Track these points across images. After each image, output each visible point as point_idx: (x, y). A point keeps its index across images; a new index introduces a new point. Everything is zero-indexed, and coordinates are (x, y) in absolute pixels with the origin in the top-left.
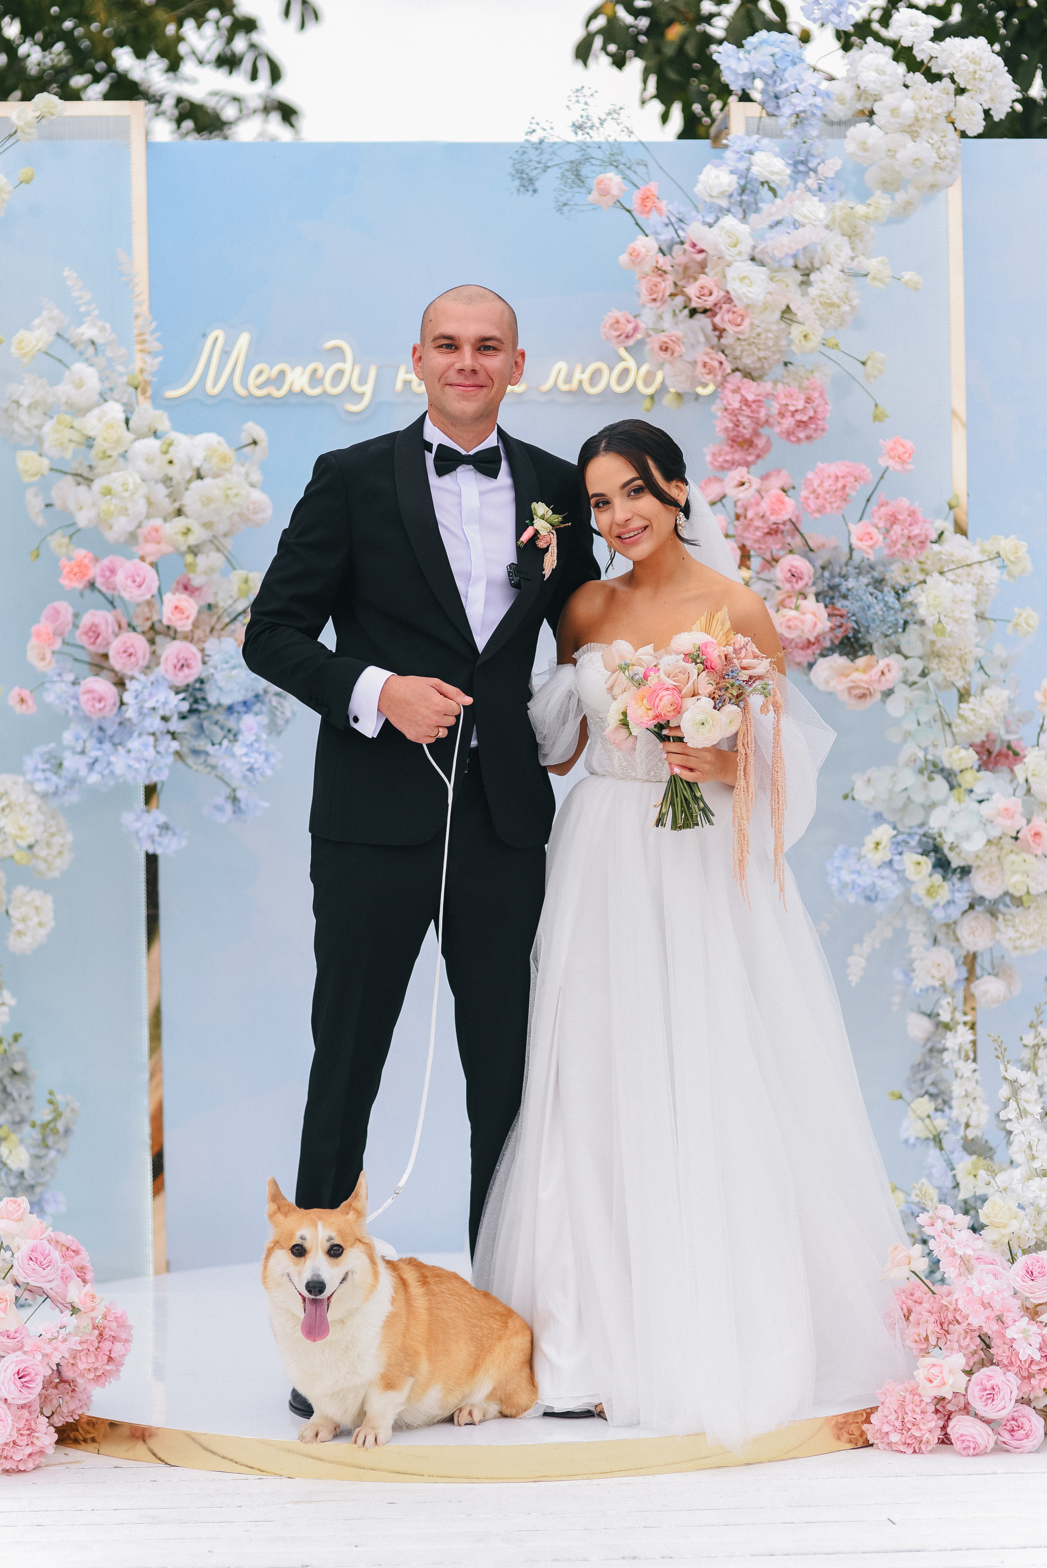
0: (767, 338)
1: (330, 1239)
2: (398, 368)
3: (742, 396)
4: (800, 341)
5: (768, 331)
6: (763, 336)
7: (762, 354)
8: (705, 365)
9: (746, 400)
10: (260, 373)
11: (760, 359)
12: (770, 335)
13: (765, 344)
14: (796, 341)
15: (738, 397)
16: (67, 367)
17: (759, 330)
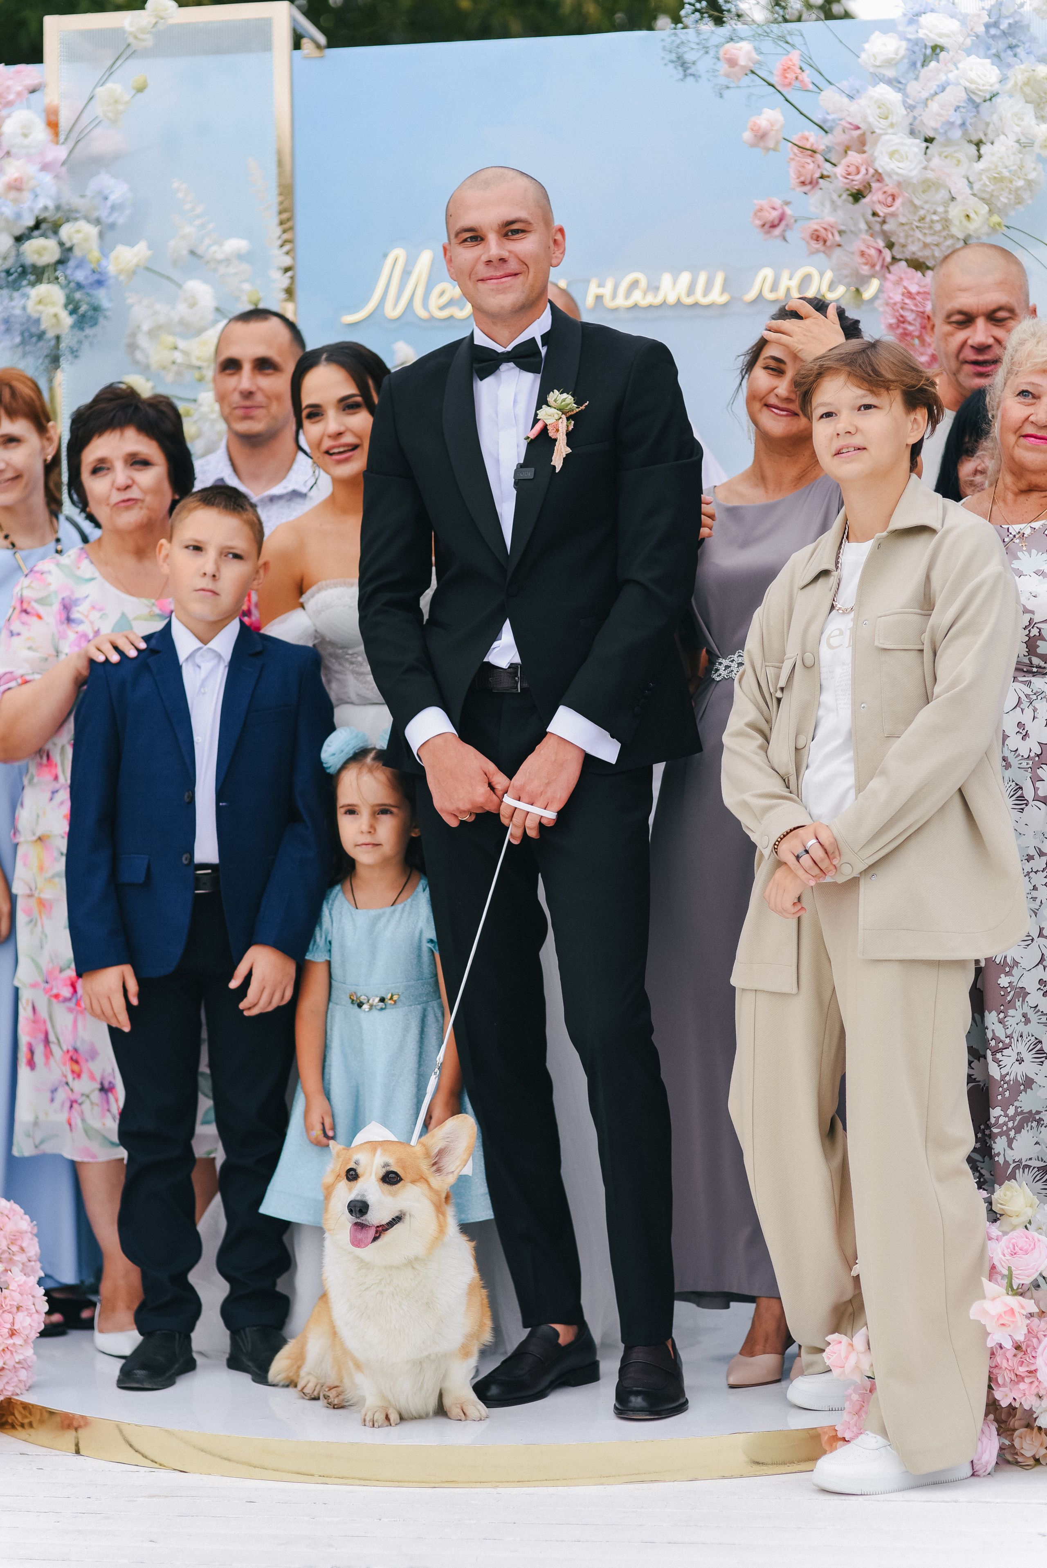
0: (932, 221)
1: (386, 1165)
2: (587, 282)
3: (905, 288)
4: (961, 222)
5: (935, 213)
6: (928, 220)
7: (929, 240)
8: (863, 254)
9: (909, 292)
10: (442, 293)
11: (926, 245)
12: (935, 218)
13: (931, 228)
14: (956, 222)
15: (901, 290)
16: (179, 286)
17: (922, 212)
